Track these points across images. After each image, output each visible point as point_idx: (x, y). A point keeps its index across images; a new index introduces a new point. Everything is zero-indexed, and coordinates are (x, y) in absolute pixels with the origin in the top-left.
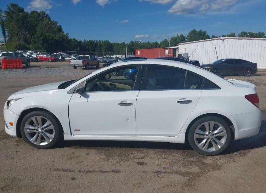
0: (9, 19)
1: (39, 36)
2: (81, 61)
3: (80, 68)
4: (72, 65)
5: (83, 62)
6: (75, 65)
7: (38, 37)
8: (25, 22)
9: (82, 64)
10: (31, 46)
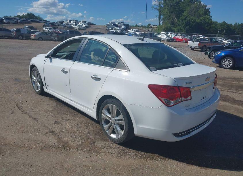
0: (165, 5)
1: (183, 19)
2: (198, 43)
3: (197, 50)
4: (188, 46)
5: (199, 44)
6: (191, 46)
7: (182, 21)
8: (177, 7)
9: (198, 46)
10: (175, 29)
